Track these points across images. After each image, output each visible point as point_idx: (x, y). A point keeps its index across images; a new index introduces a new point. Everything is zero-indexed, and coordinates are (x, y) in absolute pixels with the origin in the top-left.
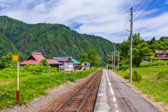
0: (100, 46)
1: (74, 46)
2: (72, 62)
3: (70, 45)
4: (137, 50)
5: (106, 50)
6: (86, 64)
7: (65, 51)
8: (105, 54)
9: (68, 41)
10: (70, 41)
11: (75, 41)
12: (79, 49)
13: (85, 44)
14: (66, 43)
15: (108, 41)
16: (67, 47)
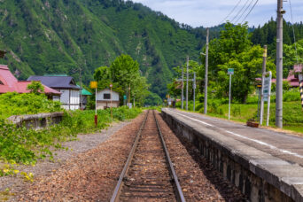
0: (139, 37)
1: (48, 33)
2: (78, 90)
3: (35, 32)
4: (240, 65)
5: (158, 52)
6: (107, 96)
7: (17, 51)
8: (154, 63)
9: (26, 16)
10: (35, 16)
11: (51, 18)
12: (67, 44)
13: (87, 28)
14: (21, 23)
15: (165, 18)
16: (22, 37)
